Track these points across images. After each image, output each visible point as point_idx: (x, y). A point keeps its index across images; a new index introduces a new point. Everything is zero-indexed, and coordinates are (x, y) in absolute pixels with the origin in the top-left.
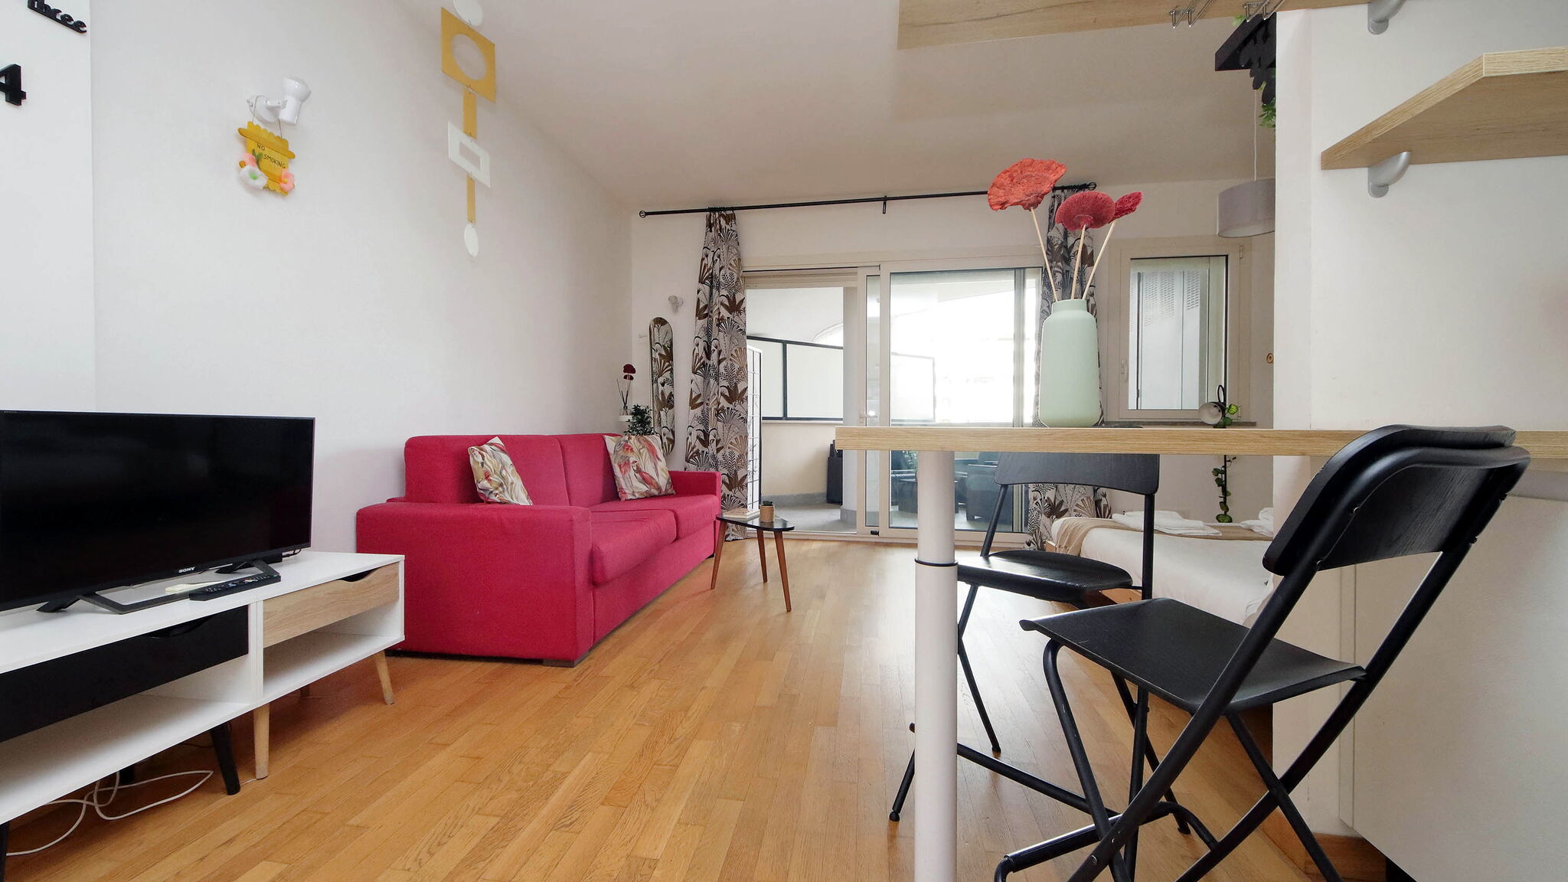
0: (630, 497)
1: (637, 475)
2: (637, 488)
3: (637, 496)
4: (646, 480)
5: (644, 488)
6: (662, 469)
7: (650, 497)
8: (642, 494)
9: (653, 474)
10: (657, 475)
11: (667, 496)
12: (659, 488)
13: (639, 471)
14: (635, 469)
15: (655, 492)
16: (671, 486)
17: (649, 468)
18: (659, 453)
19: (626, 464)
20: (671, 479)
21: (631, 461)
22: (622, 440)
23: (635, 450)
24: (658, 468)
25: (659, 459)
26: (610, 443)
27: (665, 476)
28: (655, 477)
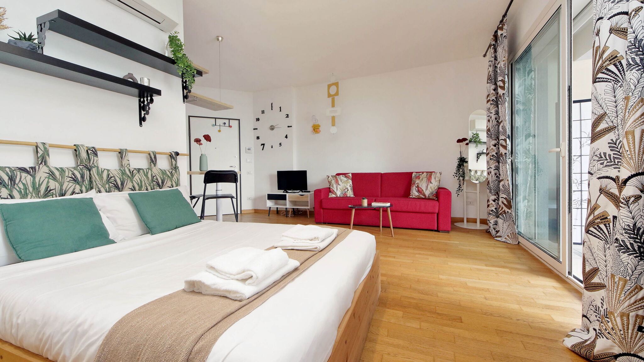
0: (411, 197)
1: (417, 189)
2: (414, 193)
3: (414, 197)
4: (419, 191)
5: (417, 194)
6: (431, 188)
8: (416, 196)
9: (424, 189)
10: (426, 189)
11: (429, 199)
12: (424, 195)
13: (418, 187)
14: (416, 186)
15: (423, 197)
16: (433, 195)
17: (423, 186)
18: (433, 180)
19: (414, 184)
20: (437, 192)
21: (416, 183)
22: (418, 174)
23: (421, 179)
24: (429, 187)
25: (431, 183)
26: (413, 175)
27: (430, 190)
28: (424, 190)
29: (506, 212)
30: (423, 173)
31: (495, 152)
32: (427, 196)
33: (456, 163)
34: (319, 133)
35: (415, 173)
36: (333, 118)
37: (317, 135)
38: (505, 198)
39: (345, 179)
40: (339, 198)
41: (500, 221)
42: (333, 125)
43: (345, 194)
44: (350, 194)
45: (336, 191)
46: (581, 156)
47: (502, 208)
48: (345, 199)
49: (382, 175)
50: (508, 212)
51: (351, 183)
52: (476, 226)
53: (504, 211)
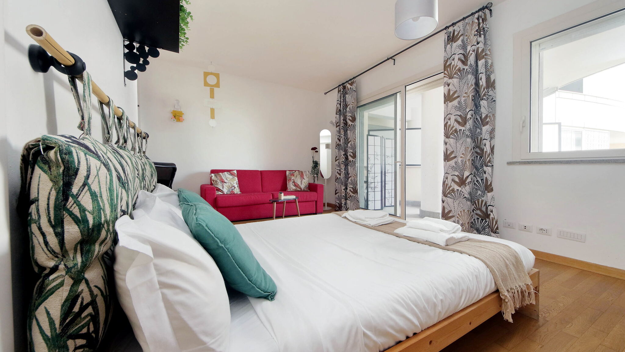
0: (289, 190)
1: (293, 184)
2: (292, 188)
3: (291, 190)
4: (296, 185)
5: (294, 188)
6: (304, 182)
7: (296, 191)
8: (293, 190)
10: (301, 184)
11: (304, 191)
12: (301, 188)
13: (294, 182)
14: (293, 181)
15: (299, 190)
16: (307, 188)
17: (298, 181)
18: (305, 177)
19: (290, 180)
20: (309, 186)
21: (292, 179)
22: (292, 172)
23: (295, 175)
24: (303, 182)
25: (304, 179)
26: (287, 173)
27: (305, 184)
28: (300, 185)
29: (352, 196)
30: (295, 171)
31: (344, 159)
32: (303, 189)
33: (311, 165)
34: (182, 122)
35: (289, 171)
36: (212, 110)
37: (179, 124)
38: (352, 188)
39: (231, 177)
40: (226, 196)
41: (348, 202)
42: (213, 117)
43: (232, 191)
44: (237, 191)
45: (222, 189)
46: (374, 164)
47: (349, 194)
48: (232, 195)
49: (261, 172)
50: (353, 196)
51: (237, 180)
52: (325, 208)
53: (351, 196)
